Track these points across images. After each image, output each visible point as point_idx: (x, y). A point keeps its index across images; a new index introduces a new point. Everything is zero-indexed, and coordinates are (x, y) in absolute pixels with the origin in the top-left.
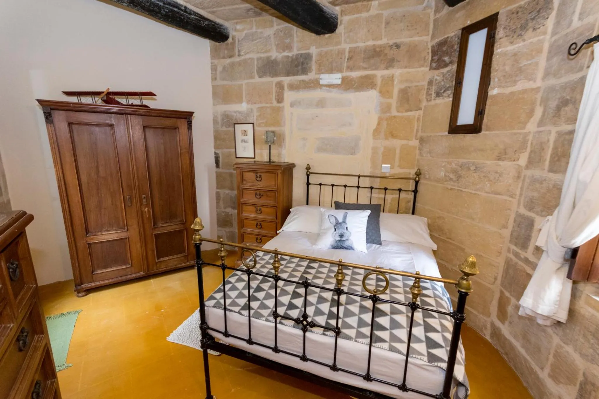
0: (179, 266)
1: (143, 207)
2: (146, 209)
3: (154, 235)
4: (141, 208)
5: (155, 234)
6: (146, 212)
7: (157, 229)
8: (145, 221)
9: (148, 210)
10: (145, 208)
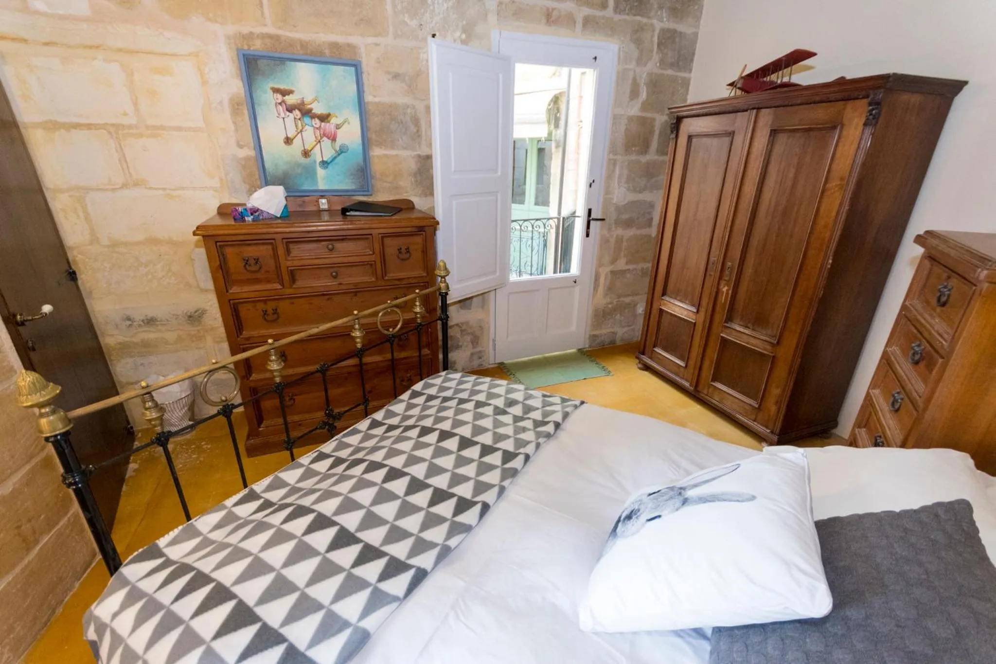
0: (738, 416)
1: (723, 283)
2: (725, 289)
3: (720, 338)
4: (719, 284)
5: (722, 337)
6: (723, 292)
7: (728, 331)
8: (718, 308)
9: (728, 291)
10: (724, 287)
